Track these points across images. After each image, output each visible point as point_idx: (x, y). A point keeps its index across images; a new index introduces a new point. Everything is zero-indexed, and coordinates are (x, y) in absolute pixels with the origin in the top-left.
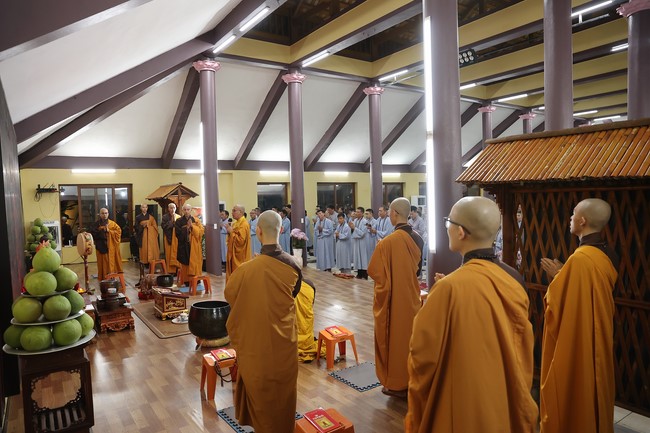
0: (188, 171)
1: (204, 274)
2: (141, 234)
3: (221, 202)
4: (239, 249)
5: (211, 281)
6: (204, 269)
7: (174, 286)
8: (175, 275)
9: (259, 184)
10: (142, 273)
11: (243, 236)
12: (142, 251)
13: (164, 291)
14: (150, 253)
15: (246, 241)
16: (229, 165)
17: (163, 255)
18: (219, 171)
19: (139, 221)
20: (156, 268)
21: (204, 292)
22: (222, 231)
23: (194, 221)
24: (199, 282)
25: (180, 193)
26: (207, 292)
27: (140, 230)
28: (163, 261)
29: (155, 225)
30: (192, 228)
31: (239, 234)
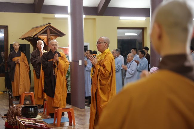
0: (57, 16)
1: (68, 107)
2: (13, 69)
3: (85, 44)
4: (104, 82)
5: (75, 113)
6: (68, 102)
7: (39, 117)
8: (42, 107)
9: (119, 28)
10: (11, 104)
11: (108, 68)
12: (14, 84)
13: (28, 122)
14: (21, 87)
15: (111, 74)
16: (93, 11)
17: (32, 89)
18: (84, 16)
19: (12, 57)
20: (26, 100)
21: (67, 124)
22: (87, 69)
23: (59, 55)
24: (63, 114)
25: (49, 32)
26: (70, 124)
27: (12, 66)
28: (32, 93)
29: (26, 62)
30: (58, 62)
31: (104, 66)
